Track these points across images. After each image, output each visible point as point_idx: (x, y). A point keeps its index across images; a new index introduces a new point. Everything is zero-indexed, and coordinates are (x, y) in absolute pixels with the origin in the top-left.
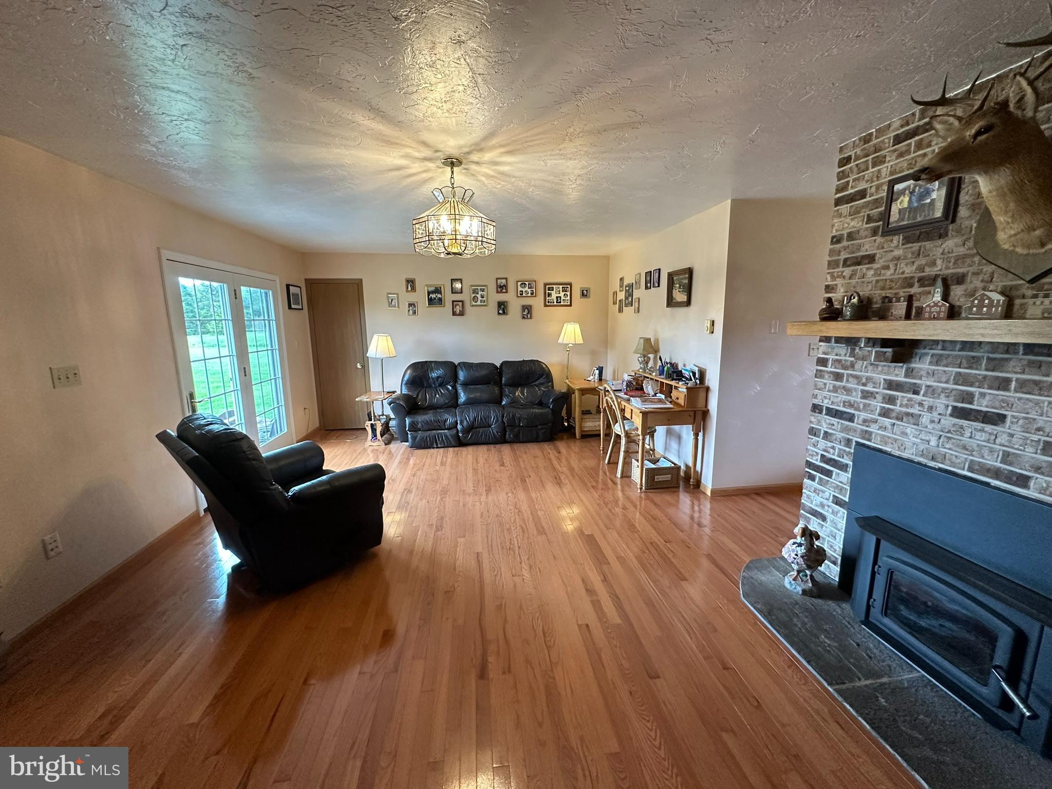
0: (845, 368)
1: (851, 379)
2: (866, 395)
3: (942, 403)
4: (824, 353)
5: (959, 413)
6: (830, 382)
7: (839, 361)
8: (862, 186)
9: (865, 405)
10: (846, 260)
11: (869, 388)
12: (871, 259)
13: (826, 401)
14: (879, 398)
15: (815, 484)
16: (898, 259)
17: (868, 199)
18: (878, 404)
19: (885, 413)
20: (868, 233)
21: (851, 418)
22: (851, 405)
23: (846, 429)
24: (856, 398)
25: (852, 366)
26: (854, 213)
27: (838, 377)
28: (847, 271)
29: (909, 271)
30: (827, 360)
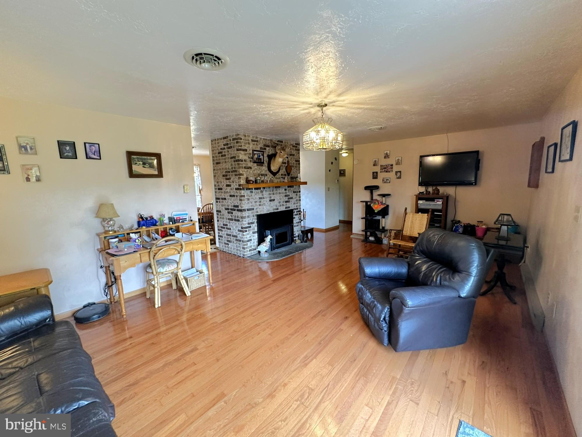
0: (250, 196)
1: (252, 199)
2: (256, 202)
3: (268, 199)
4: (243, 193)
5: (270, 201)
6: (246, 201)
7: (248, 195)
8: (246, 148)
9: (256, 205)
10: (245, 167)
11: (256, 200)
12: (251, 168)
13: (246, 207)
14: (258, 202)
15: (247, 232)
16: (256, 169)
17: (247, 152)
18: (258, 204)
19: (260, 205)
20: (249, 161)
21: (253, 209)
22: (253, 206)
23: (252, 213)
24: (254, 204)
25: (251, 195)
26: (245, 154)
27: (248, 199)
28: (246, 170)
29: (259, 172)
30: (245, 195)
